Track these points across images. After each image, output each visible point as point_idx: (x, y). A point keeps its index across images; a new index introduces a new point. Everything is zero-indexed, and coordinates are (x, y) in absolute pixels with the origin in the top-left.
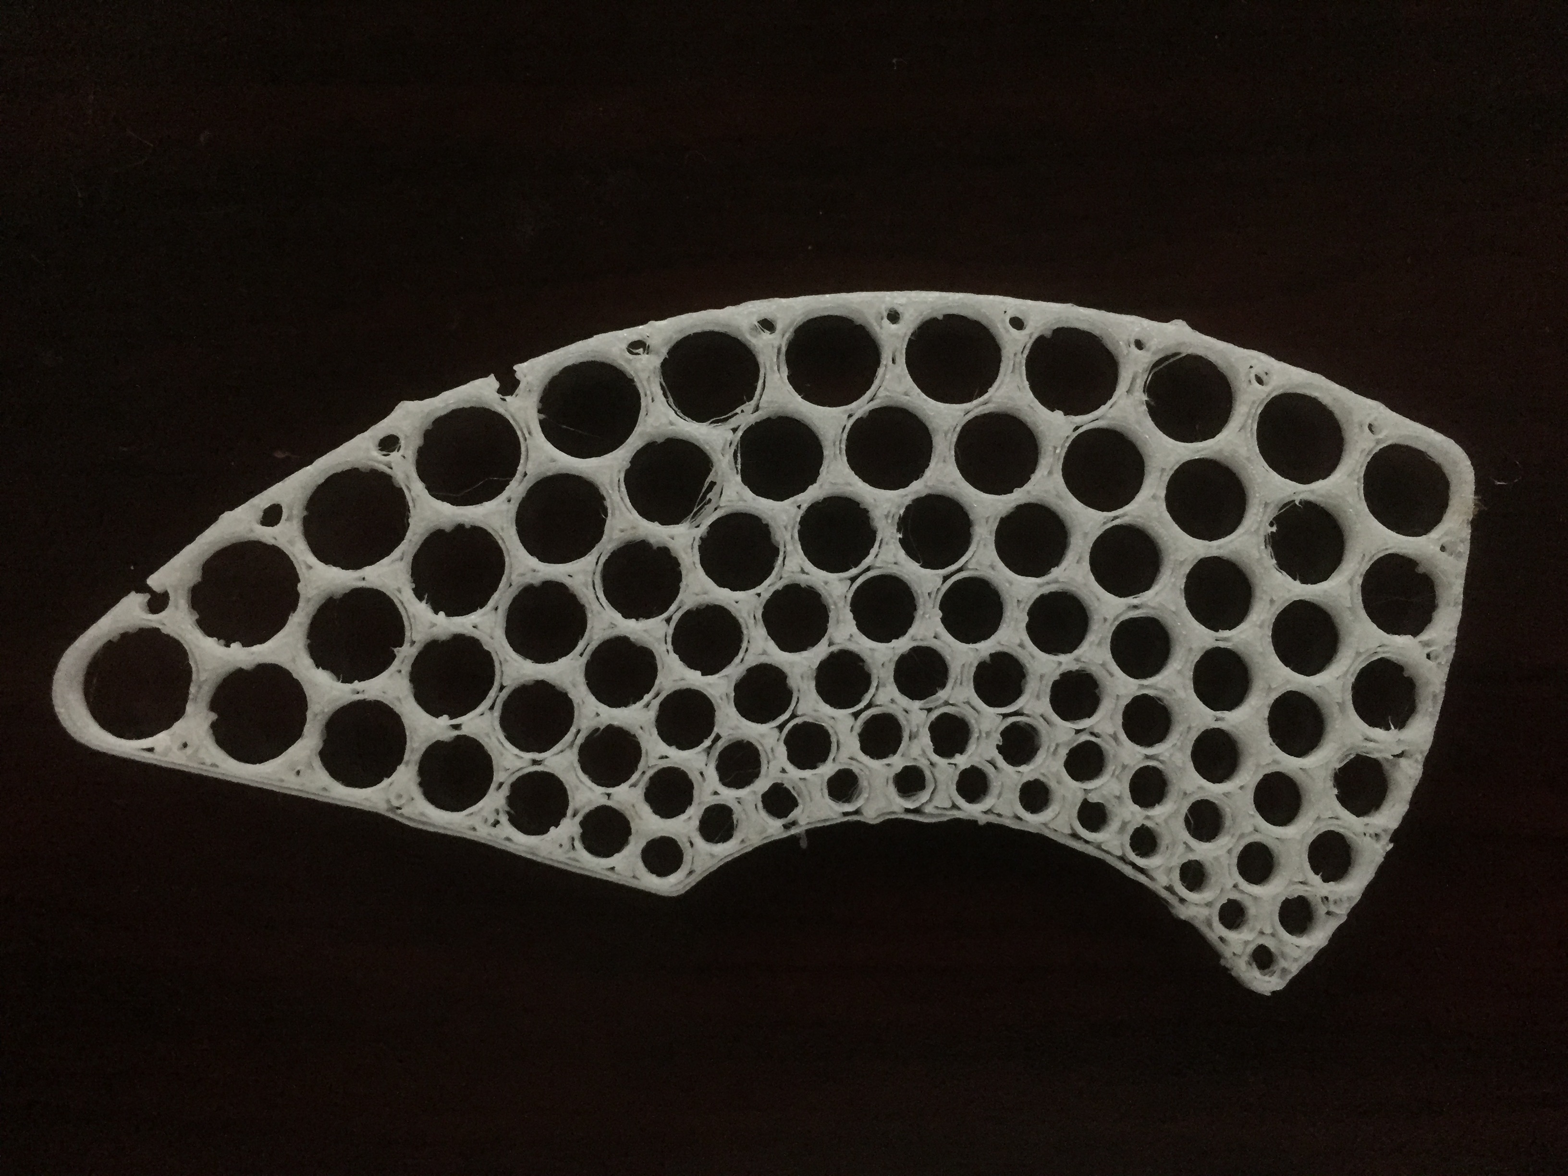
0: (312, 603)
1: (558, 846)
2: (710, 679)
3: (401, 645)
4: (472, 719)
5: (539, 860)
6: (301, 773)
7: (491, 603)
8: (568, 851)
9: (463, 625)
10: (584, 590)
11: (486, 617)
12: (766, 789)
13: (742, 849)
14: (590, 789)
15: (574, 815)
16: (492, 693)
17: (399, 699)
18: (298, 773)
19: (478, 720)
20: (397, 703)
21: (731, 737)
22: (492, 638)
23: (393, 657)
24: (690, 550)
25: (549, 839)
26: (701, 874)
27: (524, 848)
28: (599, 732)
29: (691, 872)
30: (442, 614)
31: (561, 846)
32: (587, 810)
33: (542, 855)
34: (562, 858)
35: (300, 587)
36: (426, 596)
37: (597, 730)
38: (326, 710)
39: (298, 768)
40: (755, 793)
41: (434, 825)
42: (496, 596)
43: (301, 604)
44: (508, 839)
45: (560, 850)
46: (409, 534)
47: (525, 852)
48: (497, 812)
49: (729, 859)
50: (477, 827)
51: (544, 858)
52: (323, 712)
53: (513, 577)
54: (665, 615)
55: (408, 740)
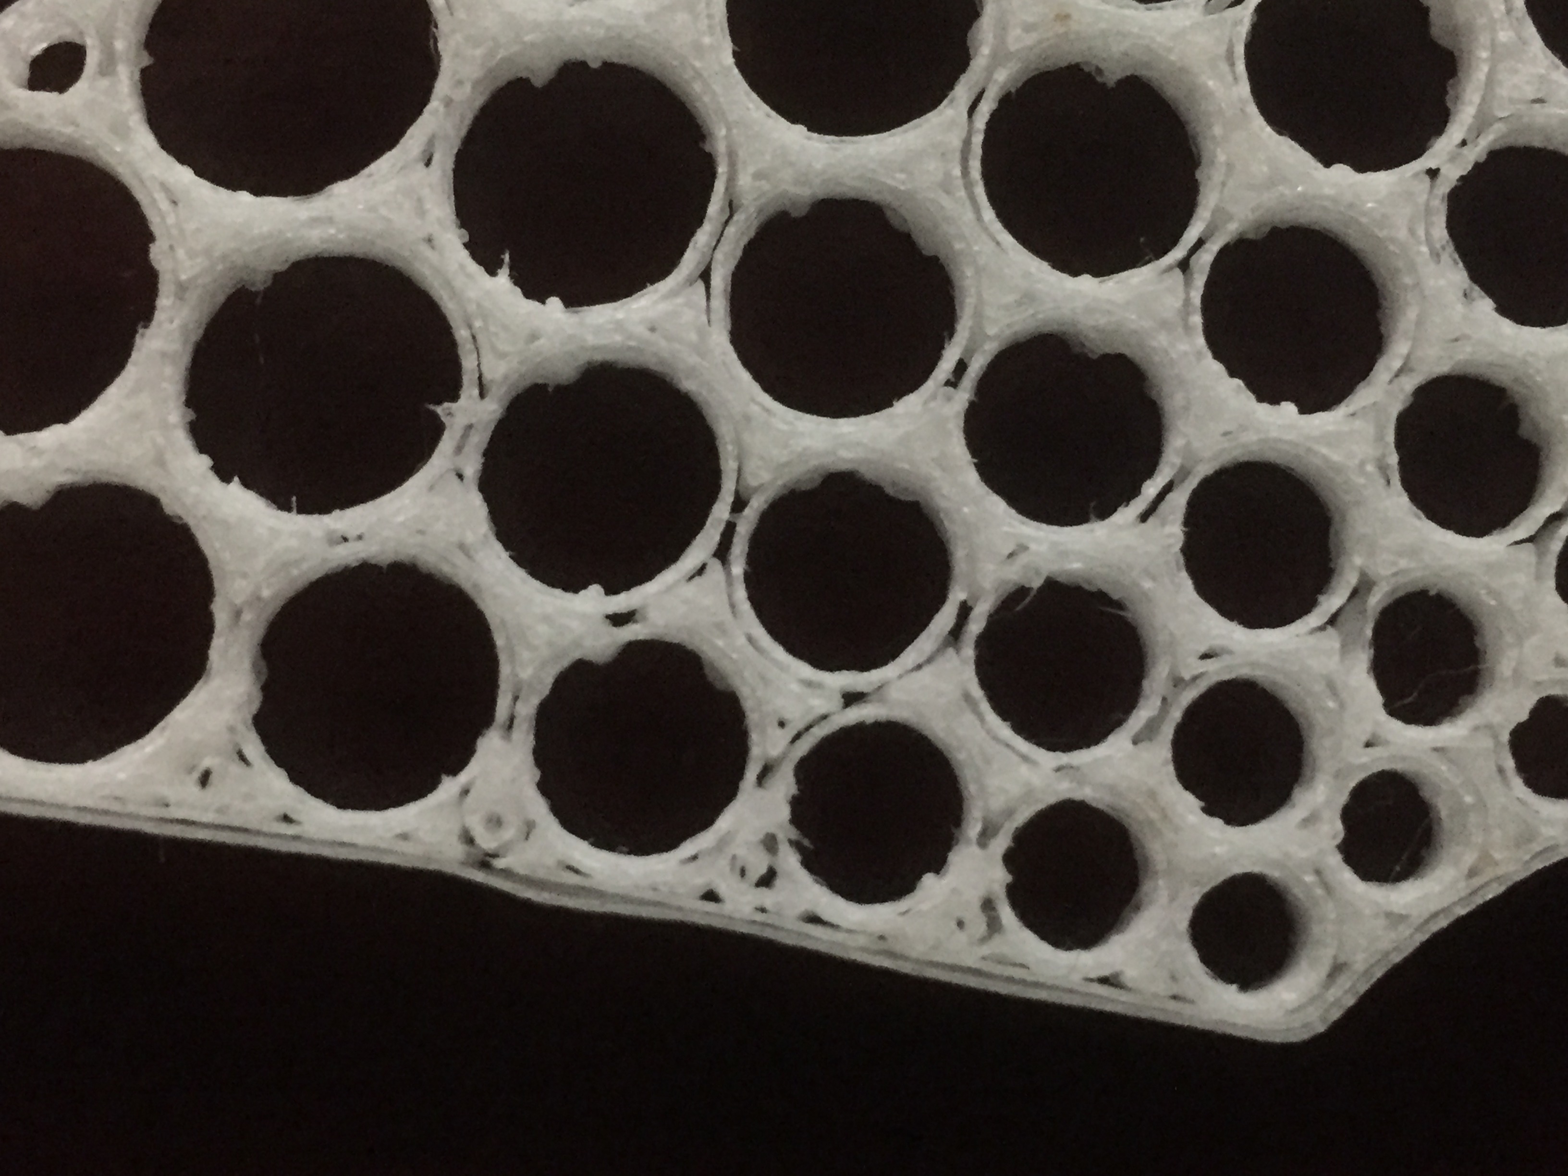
0: (193, 297)
1: (953, 924)
2: (1322, 421)
3: (455, 398)
4: (669, 589)
5: (906, 968)
6: (213, 778)
7: (690, 261)
8: (984, 940)
9: (619, 326)
10: (946, 202)
11: (680, 300)
12: (1523, 716)
13: (1474, 893)
14: (1025, 758)
15: (986, 836)
16: (721, 511)
17: (462, 547)
18: (205, 779)
19: (690, 590)
20: (459, 559)
21: (1401, 580)
22: (702, 355)
23: (436, 430)
24: (1224, 67)
25: (925, 907)
26: (1366, 972)
27: (862, 941)
28: (1028, 600)
29: (1337, 969)
30: (554, 303)
31: (960, 924)
32: (1022, 816)
33: (914, 954)
34: (970, 960)
35: (158, 254)
36: (507, 257)
37: (1021, 592)
38: (266, 593)
39: (207, 762)
40: (1490, 728)
41: (600, 894)
42: (702, 237)
43: (164, 301)
44: (814, 919)
45: (962, 937)
46: (442, 87)
47: (864, 949)
48: (770, 843)
49: (1443, 923)
50: (722, 889)
51: (917, 961)
52: (259, 598)
53: (744, 180)
54: (1177, 254)
55: (503, 658)
